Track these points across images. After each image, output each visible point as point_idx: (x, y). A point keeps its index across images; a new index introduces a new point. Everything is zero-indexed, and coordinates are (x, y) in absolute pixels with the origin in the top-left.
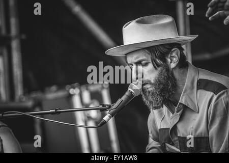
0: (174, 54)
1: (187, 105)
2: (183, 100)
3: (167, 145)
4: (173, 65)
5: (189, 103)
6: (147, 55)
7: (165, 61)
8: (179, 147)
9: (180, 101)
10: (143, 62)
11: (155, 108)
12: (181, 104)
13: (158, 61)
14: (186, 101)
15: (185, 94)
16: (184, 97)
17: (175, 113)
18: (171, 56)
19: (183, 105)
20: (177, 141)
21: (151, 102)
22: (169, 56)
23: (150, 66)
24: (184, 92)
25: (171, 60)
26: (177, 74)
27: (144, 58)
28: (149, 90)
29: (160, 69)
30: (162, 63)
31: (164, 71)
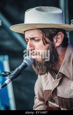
0: (59, 36)
1: (64, 74)
2: (62, 70)
3: (50, 102)
4: (57, 44)
5: (66, 73)
6: (40, 33)
7: (52, 40)
8: (58, 104)
9: (60, 71)
10: (36, 39)
11: (41, 74)
12: (60, 73)
13: (47, 39)
14: (64, 71)
15: (64, 66)
16: (63, 68)
17: (56, 79)
18: (57, 38)
19: (62, 74)
20: (57, 100)
21: (38, 69)
22: (56, 37)
23: (41, 42)
24: (63, 65)
25: (57, 40)
26: (59, 51)
27: (37, 36)
28: (38, 60)
29: (47, 45)
30: (49, 41)
31: (50, 47)
